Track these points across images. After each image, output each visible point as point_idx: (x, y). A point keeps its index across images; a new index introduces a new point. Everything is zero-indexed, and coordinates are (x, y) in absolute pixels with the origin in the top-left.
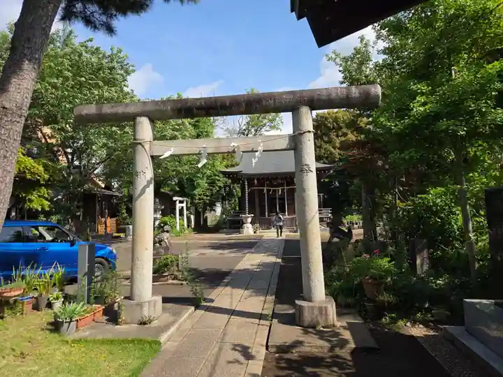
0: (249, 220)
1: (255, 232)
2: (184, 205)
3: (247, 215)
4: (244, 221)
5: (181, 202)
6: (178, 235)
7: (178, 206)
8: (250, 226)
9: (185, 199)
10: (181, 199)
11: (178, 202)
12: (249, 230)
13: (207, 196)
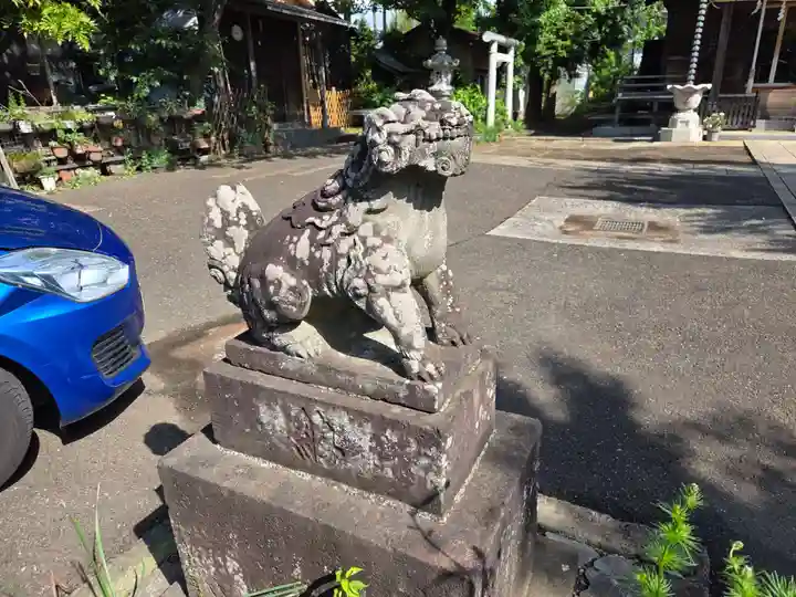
0: (696, 100)
1: (705, 138)
2: (509, 58)
3: (691, 85)
4: (678, 105)
5: (503, 49)
6: (490, 137)
7: (496, 58)
8: (693, 117)
9: (513, 41)
10: (502, 39)
11: (494, 48)
12: (688, 129)
13: (564, 38)
